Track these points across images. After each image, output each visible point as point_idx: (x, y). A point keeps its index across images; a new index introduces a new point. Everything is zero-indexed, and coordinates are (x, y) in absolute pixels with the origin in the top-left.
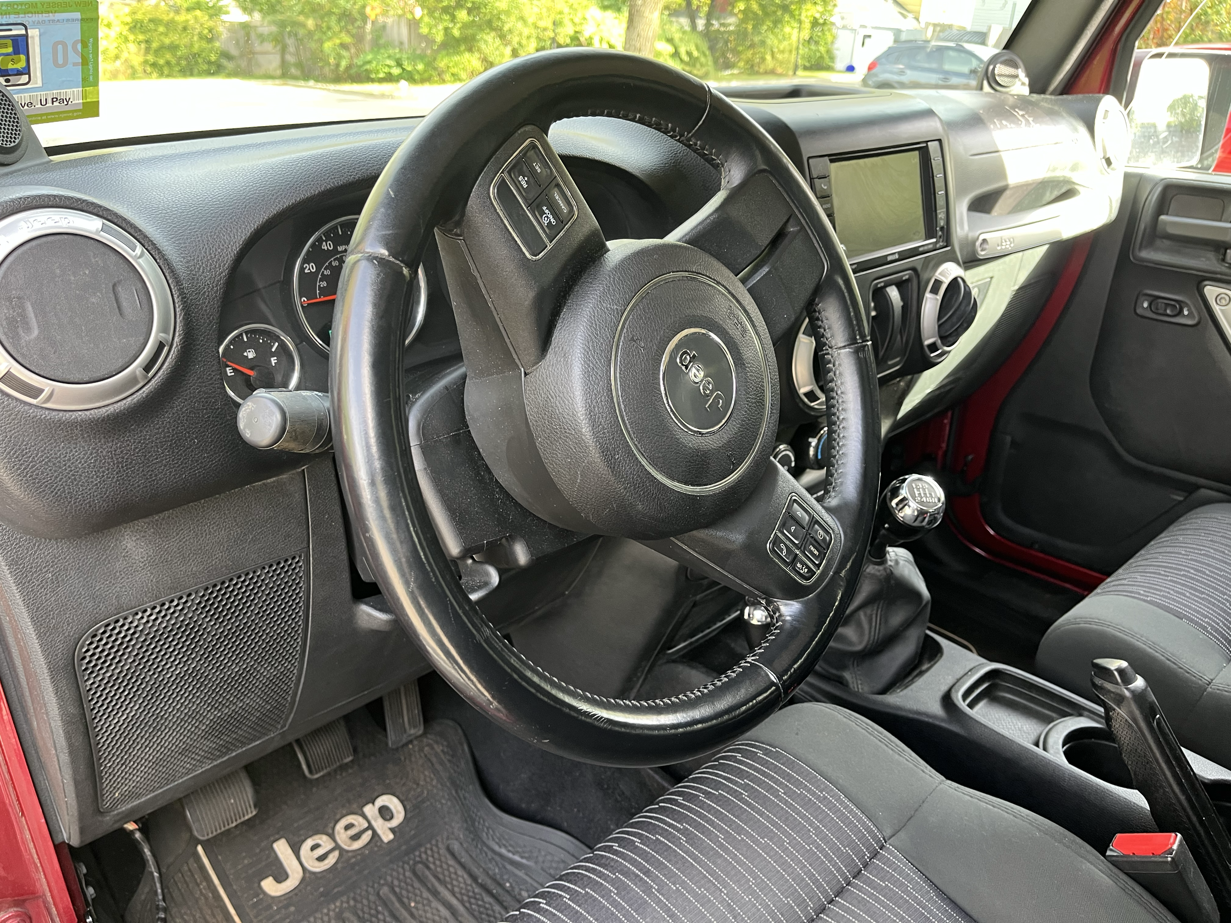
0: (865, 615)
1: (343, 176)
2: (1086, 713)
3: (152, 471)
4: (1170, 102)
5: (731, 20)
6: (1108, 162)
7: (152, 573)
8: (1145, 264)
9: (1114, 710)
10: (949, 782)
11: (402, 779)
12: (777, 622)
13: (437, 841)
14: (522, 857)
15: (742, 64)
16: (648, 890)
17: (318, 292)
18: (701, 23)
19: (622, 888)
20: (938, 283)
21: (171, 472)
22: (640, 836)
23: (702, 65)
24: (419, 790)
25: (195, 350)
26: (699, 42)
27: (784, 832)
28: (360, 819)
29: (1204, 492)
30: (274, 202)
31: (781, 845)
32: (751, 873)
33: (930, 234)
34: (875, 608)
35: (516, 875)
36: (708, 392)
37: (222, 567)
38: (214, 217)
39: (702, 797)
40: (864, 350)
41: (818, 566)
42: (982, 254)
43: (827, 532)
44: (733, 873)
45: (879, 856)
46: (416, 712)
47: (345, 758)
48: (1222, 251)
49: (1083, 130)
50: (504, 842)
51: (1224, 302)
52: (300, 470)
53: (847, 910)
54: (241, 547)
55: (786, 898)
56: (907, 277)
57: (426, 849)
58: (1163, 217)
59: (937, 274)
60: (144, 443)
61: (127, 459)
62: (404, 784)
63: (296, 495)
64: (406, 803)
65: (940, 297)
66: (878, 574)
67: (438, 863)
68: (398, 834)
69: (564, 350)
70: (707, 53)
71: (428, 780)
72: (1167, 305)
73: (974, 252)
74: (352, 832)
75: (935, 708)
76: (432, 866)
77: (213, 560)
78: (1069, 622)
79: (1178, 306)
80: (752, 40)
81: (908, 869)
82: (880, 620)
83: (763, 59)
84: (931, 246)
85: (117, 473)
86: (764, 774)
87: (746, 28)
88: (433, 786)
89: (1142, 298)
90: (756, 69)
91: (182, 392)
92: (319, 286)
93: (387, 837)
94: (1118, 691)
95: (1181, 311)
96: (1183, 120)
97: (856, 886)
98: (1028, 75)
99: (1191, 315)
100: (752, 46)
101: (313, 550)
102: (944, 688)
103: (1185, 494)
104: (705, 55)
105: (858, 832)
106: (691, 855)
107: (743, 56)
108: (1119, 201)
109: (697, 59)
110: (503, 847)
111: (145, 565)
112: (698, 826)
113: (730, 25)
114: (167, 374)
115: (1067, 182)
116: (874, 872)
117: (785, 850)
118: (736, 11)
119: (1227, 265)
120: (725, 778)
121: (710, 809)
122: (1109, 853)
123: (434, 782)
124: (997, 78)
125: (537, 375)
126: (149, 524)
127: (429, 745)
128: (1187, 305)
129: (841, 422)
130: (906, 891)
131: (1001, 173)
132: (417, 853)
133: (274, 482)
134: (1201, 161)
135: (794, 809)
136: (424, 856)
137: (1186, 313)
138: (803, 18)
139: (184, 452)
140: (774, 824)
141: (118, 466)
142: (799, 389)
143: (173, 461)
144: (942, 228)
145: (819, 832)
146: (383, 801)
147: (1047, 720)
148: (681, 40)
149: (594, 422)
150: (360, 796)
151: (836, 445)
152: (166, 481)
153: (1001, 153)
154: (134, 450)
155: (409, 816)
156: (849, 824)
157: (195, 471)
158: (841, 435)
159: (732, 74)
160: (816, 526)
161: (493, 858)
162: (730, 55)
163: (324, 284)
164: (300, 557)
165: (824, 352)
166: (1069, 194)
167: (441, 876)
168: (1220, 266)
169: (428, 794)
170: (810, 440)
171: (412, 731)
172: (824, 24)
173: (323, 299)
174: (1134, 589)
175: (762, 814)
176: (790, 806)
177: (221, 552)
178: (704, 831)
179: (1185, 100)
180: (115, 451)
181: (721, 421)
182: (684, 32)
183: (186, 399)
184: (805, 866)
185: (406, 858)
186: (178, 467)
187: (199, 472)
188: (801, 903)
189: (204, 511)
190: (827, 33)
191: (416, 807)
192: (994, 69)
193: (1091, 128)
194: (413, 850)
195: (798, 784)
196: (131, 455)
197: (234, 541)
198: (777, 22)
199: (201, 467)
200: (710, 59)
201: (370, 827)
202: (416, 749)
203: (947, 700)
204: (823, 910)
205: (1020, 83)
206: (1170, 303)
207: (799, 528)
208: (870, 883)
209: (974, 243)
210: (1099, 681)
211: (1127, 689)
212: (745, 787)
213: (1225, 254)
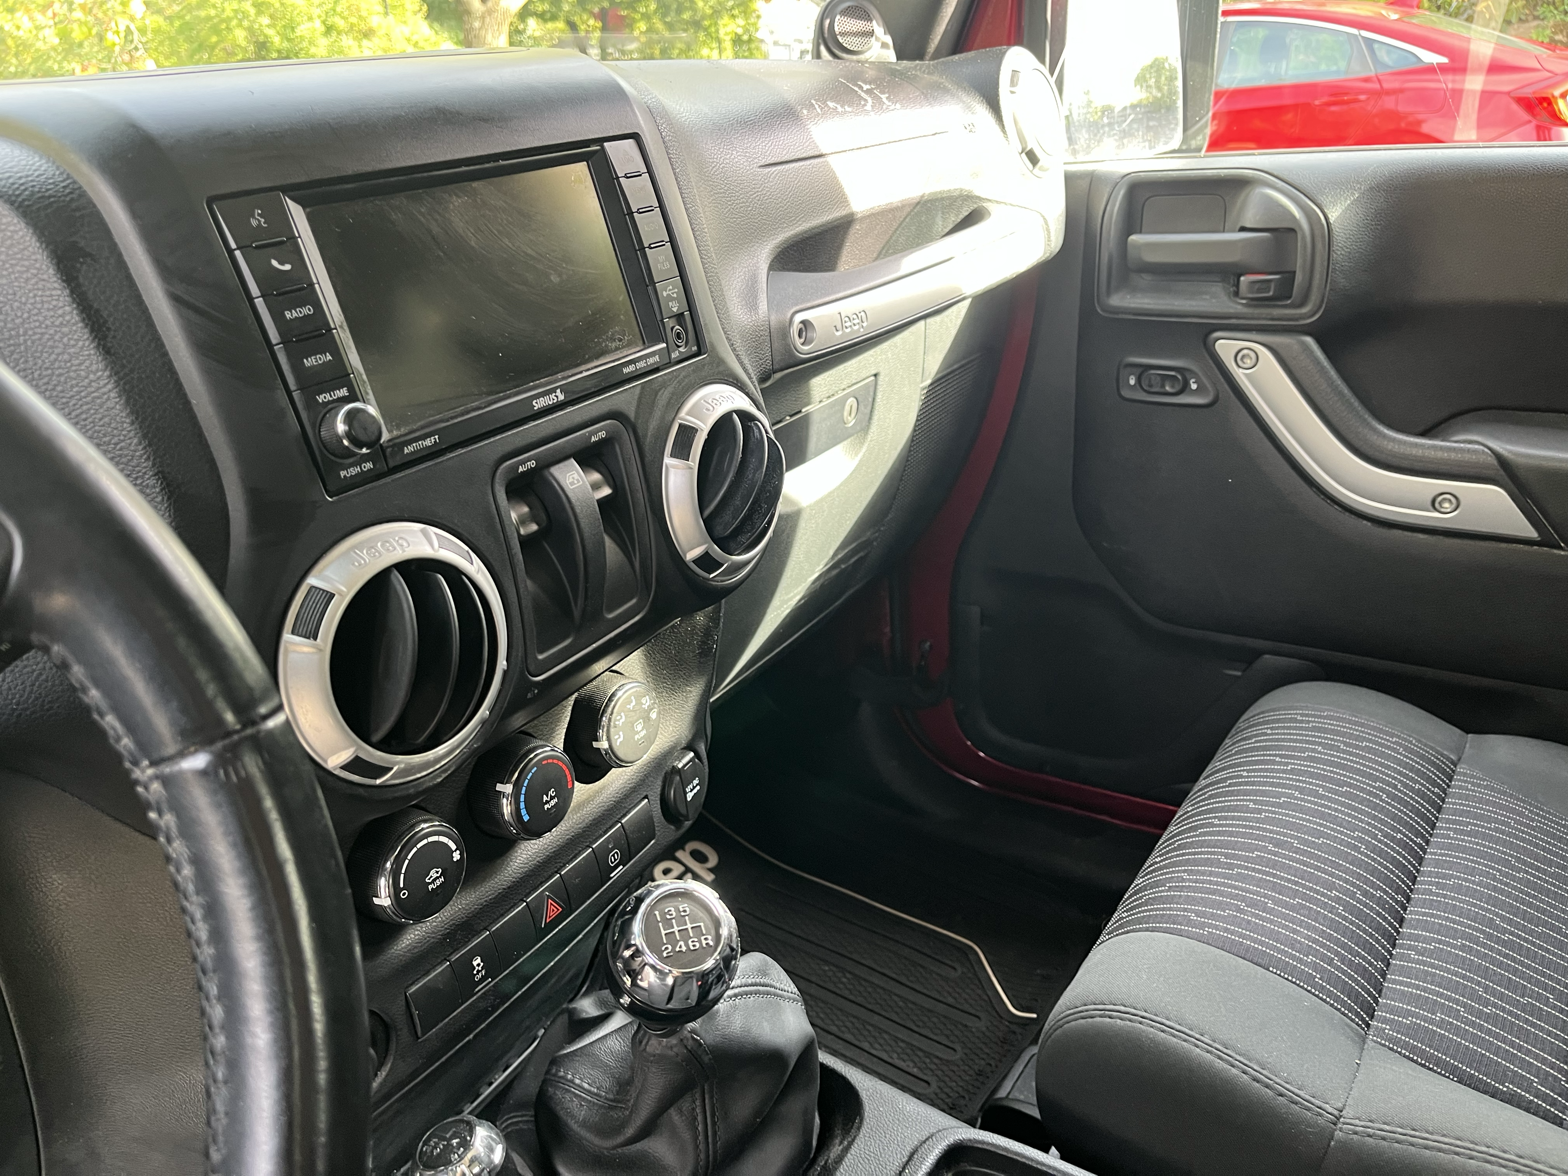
0: (680, 1112)
4: (1137, 71)
6: (1033, 158)
8: (1121, 316)
18: (597, 51)
20: (687, 433)
33: (647, 334)
34: (698, 1096)
42: (805, 350)
48: (1232, 280)
49: (982, 112)
51: (1249, 362)
56: (602, 434)
58: (1133, 238)
59: (683, 413)
65: (693, 462)
66: (670, 1053)
72: (1164, 377)
73: (788, 349)
79: (1179, 377)
82: (713, 1115)
84: (653, 360)
89: (1124, 372)
95: (1186, 385)
96: (1159, 95)
98: (890, 29)
99: (1201, 389)
103: (1242, 666)
108: (1063, 219)
115: (968, 197)
118: (636, 33)
119: (1244, 301)
124: (840, 38)
128: (1194, 374)
131: (838, 196)
134: (1185, 140)
137: (1194, 386)
138: (721, 35)
142: (326, 761)
144: (679, 317)
153: (830, 159)
166: (971, 219)
168: (1231, 304)
170: (499, 787)
172: (750, 41)
179: (1157, 67)
190: (755, 52)
192: (832, 25)
193: (994, 105)
205: (880, 44)
206: (1169, 374)
209: (784, 332)
213: (1237, 284)
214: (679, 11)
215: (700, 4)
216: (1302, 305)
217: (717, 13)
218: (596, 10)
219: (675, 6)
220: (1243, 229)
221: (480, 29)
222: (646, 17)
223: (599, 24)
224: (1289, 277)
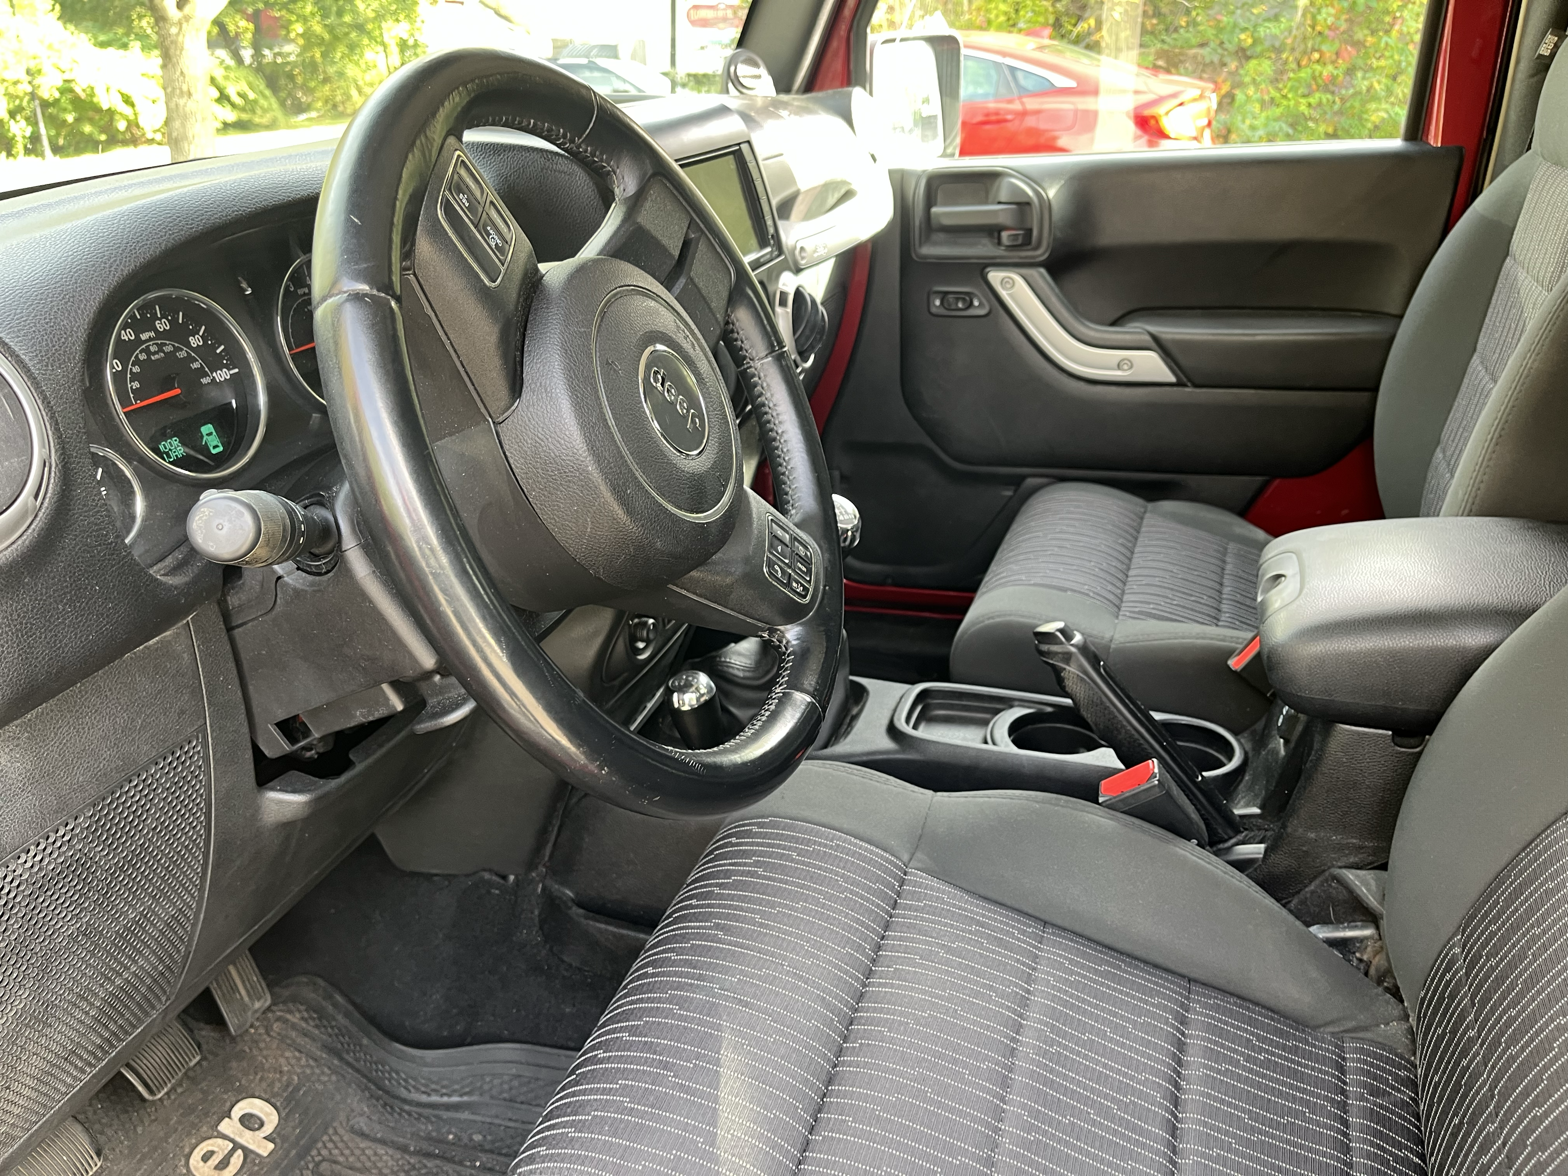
1: (182, 230)
2: (1016, 703)
3: (56, 636)
5: (288, 48)
6: (874, 158)
7: (34, 794)
8: (928, 260)
9: (1065, 669)
10: (939, 794)
11: (256, 1074)
12: (787, 649)
13: (335, 1129)
14: (461, 1096)
15: (319, 104)
16: (710, 992)
17: (132, 395)
18: (247, 54)
19: (682, 1003)
20: (784, 295)
21: (76, 634)
22: (672, 950)
23: (265, 111)
24: (285, 1078)
25: (72, 470)
26: (251, 79)
27: (815, 890)
28: (220, 1141)
29: (1030, 482)
30: (110, 271)
31: (817, 903)
32: (802, 938)
33: (763, 244)
35: (459, 1120)
36: (685, 411)
37: (111, 770)
38: (41, 299)
39: (717, 890)
40: (784, 357)
41: (809, 582)
42: (802, 261)
43: (806, 548)
44: (785, 945)
45: (907, 882)
46: (255, 979)
47: (190, 1060)
48: (996, 234)
50: (433, 1086)
51: (1009, 286)
52: (185, 622)
53: (901, 939)
54: (130, 738)
55: (844, 949)
57: (324, 1143)
58: (933, 209)
59: (781, 285)
60: (41, 599)
61: (26, 624)
62: (262, 1079)
63: (185, 655)
64: (273, 1100)
65: (789, 309)
67: (347, 1152)
68: (278, 1140)
69: (543, 384)
70: (268, 92)
71: (293, 1061)
72: (957, 299)
73: (798, 258)
74: (215, 1160)
75: (886, 743)
76: (341, 1159)
77: (100, 763)
78: (973, 624)
79: (967, 298)
80: (325, 72)
81: (935, 883)
83: (349, 97)
84: (768, 256)
85: (18, 645)
86: (769, 845)
87: (313, 57)
88: (302, 1067)
89: (932, 297)
90: (341, 109)
91: (71, 526)
92: (131, 387)
93: (265, 1149)
94: (1065, 650)
95: (971, 304)
97: (898, 916)
99: (981, 305)
100: (326, 80)
101: (211, 727)
102: (885, 722)
103: (1013, 488)
104: (265, 97)
105: (880, 867)
106: (736, 945)
107: (318, 94)
109: (255, 101)
110: (432, 1093)
111: (24, 785)
112: (727, 917)
113: (289, 54)
114: (55, 503)
115: (844, 183)
116: (910, 897)
117: (823, 906)
118: (292, 35)
119: (1004, 248)
120: (730, 864)
121: (732, 898)
122: (1101, 800)
123: (303, 1062)
124: (742, 80)
125: (516, 421)
126: (22, 727)
127: (278, 1019)
128: (976, 296)
129: (781, 436)
130: (943, 903)
132: (314, 1152)
133: (158, 642)
134: (946, 148)
135: (815, 866)
136: (324, 1152)
137: (976, 304)
138: (386, 40)
139: (87, 603)
140: (802, 886)
141: (17, 636)
143: (76, 618)
144: (773, 236)
145: (846, 879)
146: (241, 1109)
147: (985, 723)
148: (227, 78)
149: (598, 458)
150: (206, 1115)
151: (782, 461)
152: (72, 647)
153: (785, 157)
154: (32, 611)
155: (283, 1115)
156: (870, 861)
157: (101, 629)
158: (785, 450)
159: (310, 119)
160: (796, 543)
161: (420, 1115)
162: (300, 94)
163: (136, 385)
164: (198, 739)
165: (745, 366)
166: (848, 195)
167: (359, 1165)
168: (997, 250)
169: (299, 1078)
171: (257, 1005)
173: (140, 404)
174: (1017, 577)
175: (786, 882)
176: (808, 865)
177: (109, 750)
178: (737, 919)
180: (11, 615)
181: (702, 442)
182: (227, 68)
183: (76, 535)
184: (848, 913)
185: (302, 1163)
186: (83, 625)
187: (106, 629)
188: (859, 948)
189: (82, 696)
191: (288, 1100)
192: (735, 71)
193: (851, 124)
194: (307, 1150)
195: (808, 842)
196: (29, 618)
197: (122, 732)
198: (352, 47)
199: (108, 623)
200: (273, 100)
201: (237, 1146)
202: (262, 1031)
203: (892, 731)
204: (879, 948)
205: (764, 83)
206: (959, 296)
207: (784, 547)
208: (910, 908)
209: (796, 248)
210: (1044, 648)
211: (1072, 645)
212: (757, 864)
213: (999, 238)
214: (340, 13)
215: (361, 6)
216: (1037, 248)
217: (379, 17)
218: (250, 10)
219: (334, 9)
220: (1000, 203)
221: (178, 34)
222: (304, 19)
223: (251, 26)
224: (1029, 231)
